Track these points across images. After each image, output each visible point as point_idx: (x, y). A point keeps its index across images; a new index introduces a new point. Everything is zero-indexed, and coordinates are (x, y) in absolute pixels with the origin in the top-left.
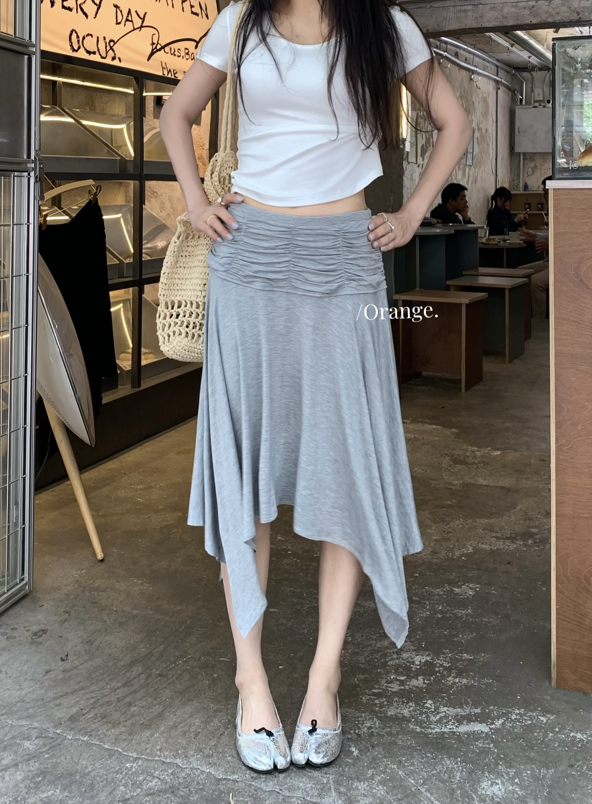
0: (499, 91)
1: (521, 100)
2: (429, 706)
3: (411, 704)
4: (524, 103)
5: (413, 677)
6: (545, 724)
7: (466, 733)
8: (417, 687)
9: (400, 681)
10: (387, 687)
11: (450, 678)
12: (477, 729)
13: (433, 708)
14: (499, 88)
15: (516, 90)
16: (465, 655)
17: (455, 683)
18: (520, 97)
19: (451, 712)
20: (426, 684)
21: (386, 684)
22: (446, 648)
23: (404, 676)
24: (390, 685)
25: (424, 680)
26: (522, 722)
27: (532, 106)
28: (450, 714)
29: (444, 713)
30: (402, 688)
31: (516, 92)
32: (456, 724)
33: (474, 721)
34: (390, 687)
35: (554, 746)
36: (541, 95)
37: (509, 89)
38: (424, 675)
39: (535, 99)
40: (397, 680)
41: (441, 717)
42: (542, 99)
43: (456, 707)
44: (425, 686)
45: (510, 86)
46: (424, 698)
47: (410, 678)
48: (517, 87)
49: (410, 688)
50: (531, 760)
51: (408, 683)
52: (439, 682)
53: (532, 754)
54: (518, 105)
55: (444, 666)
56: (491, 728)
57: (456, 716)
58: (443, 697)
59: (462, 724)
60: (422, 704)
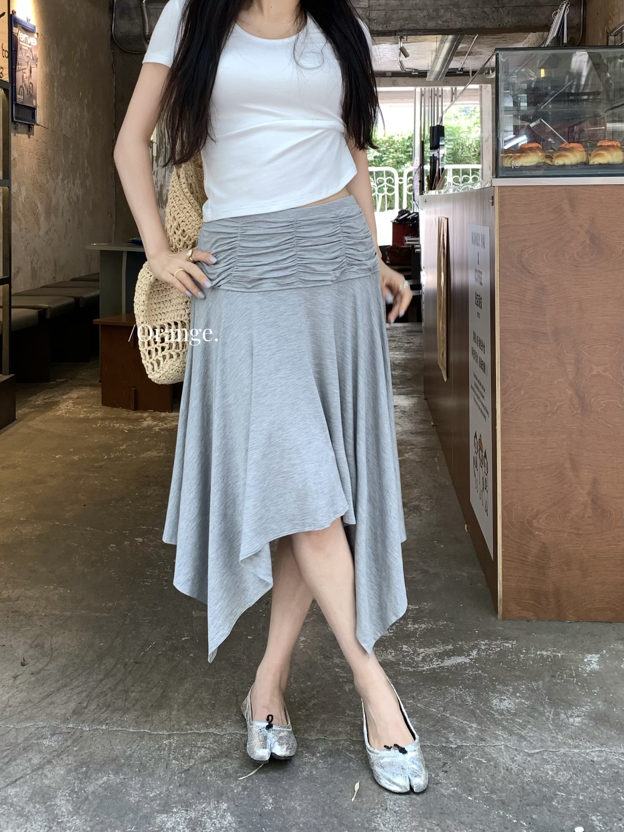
2: (407, 650)
3: (390, 651)
6: (512, 648)
7: (453, 666)
12: (460, 661)
13: (411, 651)
26: (492, 650)
28: (429, 653)
32: (440, 660)
33: (453, 656)
35: (530, 664)
41: (423, 657)
43: (430, 647)
50: (519, 678)
53: (517, 673)
56: (471, 659)
57: (435, 654)
58: (414, 641)
59: (444, 659)
60: (400, 649)
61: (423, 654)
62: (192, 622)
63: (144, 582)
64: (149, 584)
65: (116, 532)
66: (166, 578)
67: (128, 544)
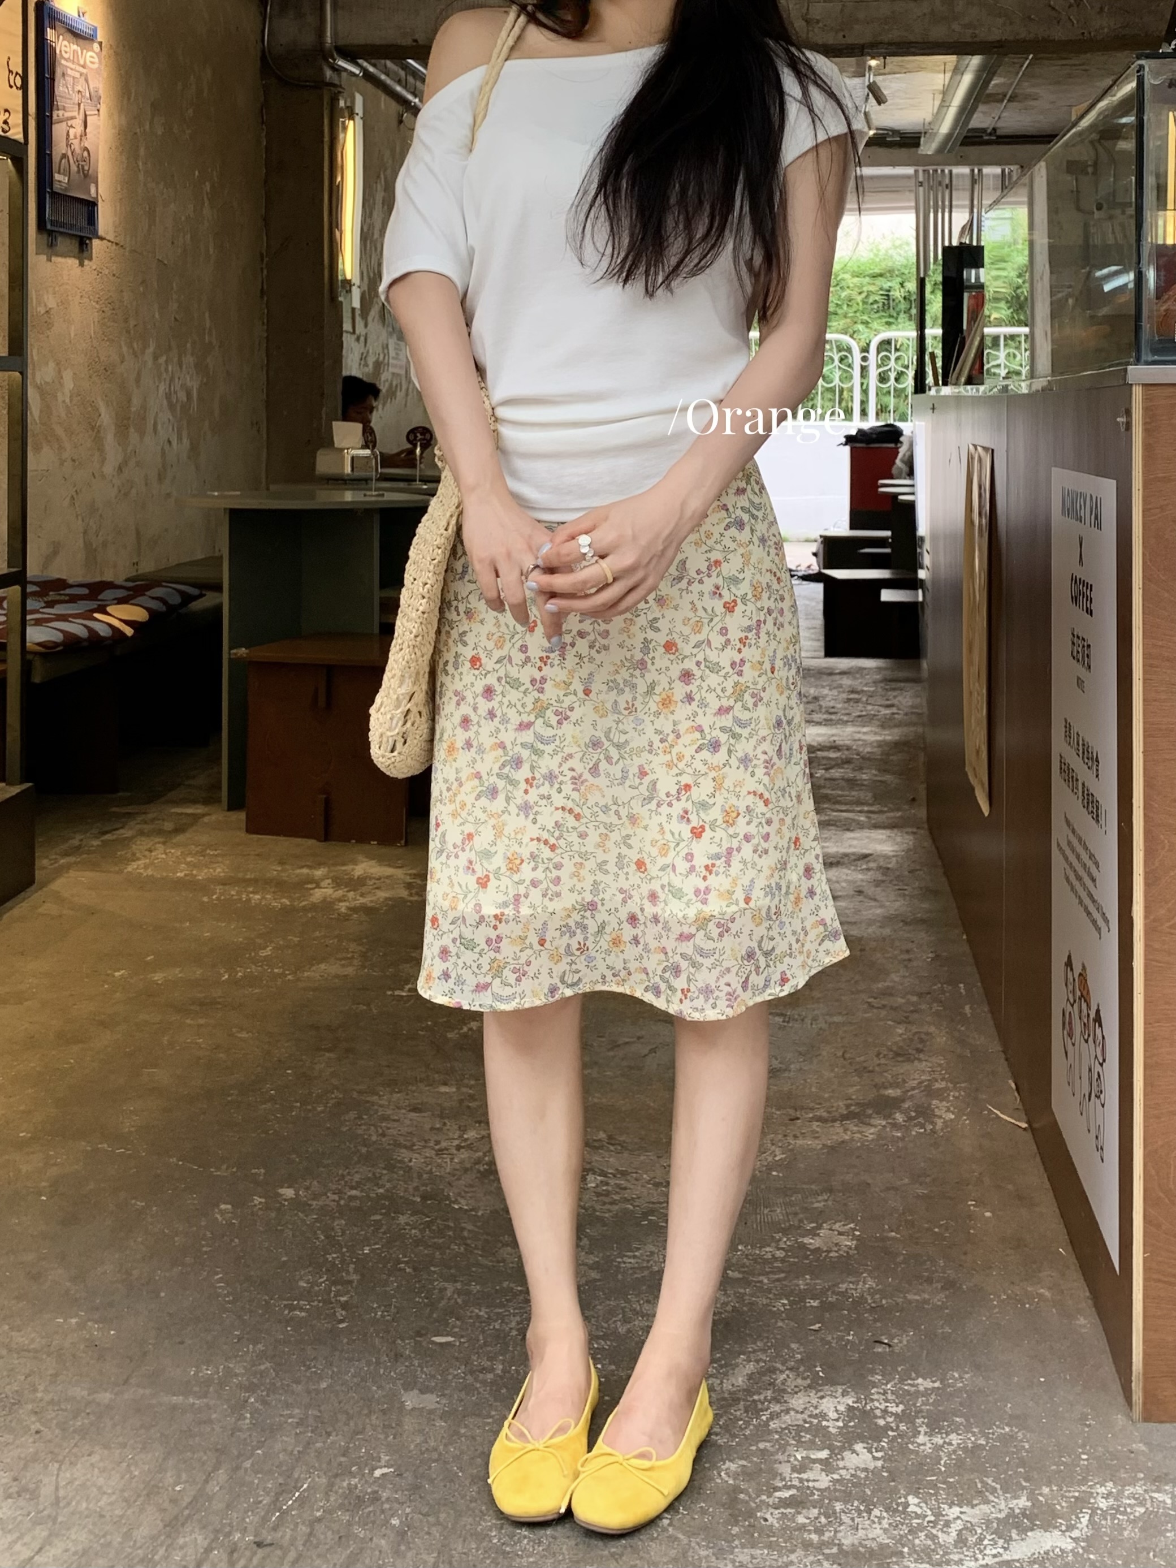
2: (919, 1511)
3: (876, 1512)
5: (843, 1449)
7: (1032, 1560)
8: (866, 1470)
9: (819, 1461)
10: (801, 1480)
11: (921, 1439)
12: (1048, 1546)
13: (929, 1513)
16: (920, 1380)
17: (938, 1448)
19: (973, 1517)
20: (878, 1459)
21: (795, 1474)
22: (873, 1372)
23: (823, 1449)
24: (804, 1476)
25: (870, 1451)
26: (1124, 1513)
28: (974, 1521)
29: (959, 1521)
30: (835, 1476)
32: (1000, 1542)
33: (1031, 1530)
34: (808, 1481)
38: (862, 1438)
40: (813, 1461)
41: (959, 1532)
43: (976, 1502)
44: (879, 1463)
46: (895, 1491)
47: (836, 1452)
49: (852, 1475)
51: (841, 1464)
52: (904, 1450)
55: (891, 1413)
56: (1075, 1540)
57: (988, 1522)
58: (934, 1485)
59: (1011, 1538)
60: (900, 1508)
61: (958, 1525)
62: (399, 1424)
63: (292, 1308)
64: (303, 1314)
65: (234, 1170)
66: (343, 1299)
67: (260, 1203)
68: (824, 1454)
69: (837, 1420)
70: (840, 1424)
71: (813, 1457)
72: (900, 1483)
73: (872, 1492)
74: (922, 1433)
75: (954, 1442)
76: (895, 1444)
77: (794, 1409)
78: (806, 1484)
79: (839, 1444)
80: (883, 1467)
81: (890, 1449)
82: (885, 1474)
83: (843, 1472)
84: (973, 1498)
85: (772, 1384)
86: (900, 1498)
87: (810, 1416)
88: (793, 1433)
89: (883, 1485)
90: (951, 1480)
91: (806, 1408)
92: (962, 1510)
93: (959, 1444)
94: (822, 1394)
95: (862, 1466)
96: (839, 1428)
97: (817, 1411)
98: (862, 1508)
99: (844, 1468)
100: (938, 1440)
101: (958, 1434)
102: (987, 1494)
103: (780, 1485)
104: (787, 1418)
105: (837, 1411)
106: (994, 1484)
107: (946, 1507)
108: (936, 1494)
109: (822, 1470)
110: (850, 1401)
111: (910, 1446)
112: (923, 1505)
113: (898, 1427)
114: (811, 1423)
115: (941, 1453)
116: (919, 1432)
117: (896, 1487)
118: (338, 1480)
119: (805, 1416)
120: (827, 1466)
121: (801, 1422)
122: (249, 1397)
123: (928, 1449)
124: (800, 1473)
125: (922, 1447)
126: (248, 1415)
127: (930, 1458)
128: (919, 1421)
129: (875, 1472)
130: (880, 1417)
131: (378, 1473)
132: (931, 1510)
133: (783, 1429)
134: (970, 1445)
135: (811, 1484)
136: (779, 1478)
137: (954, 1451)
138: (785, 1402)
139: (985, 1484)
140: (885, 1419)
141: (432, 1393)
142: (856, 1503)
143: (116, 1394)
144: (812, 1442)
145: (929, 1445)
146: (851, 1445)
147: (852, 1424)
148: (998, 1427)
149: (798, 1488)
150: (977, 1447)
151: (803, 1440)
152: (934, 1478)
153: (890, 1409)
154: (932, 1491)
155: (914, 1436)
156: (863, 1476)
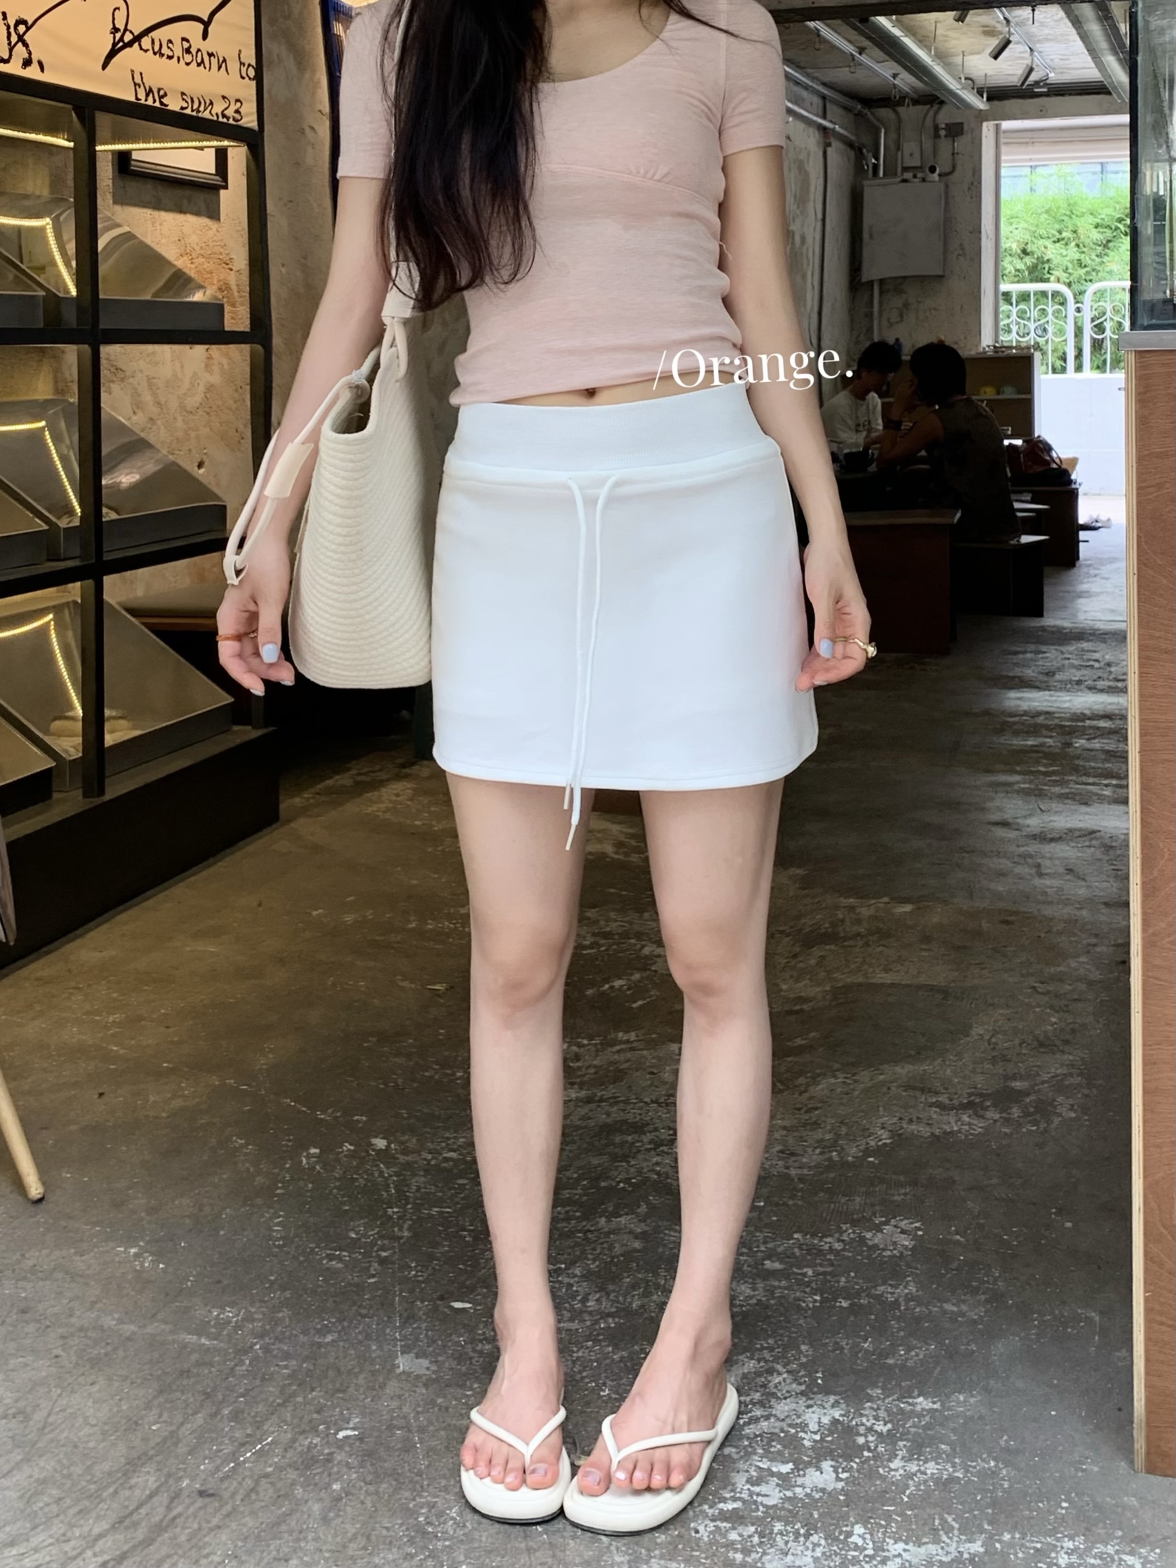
0: (829, 150)
1: (876, 167)
2: (860, 1543)
3: (815, 1538)
4: (881, 174)
5: (809, 1464)
8: (823, 1490)
9: (779, 1475)
10: (751, 1494)
11: (896, 1464)
13: (870, 1545)
14: (829, 145)
15: (864, 146)
16: (920, 1399)
17: (909, 1476)
18: (873, 161)
20: (841, 1480)
21: (748, 1486)
22: (873, 1386)
23: (788, 1463)
24: (756, 1489)
25: (836, 1472)
27: (899, 179)
30: (789, 1494)
31: (864, 150)
34: (758, 1495)
36: (917, 155)
37: (850, 145)
38: (834, 1456)
39: (906, 165)
40: (772, 1474)
42: (919, 164)
43: (925, 1540)
44: (840, 1485)
45: (853, 138)
46: (845, 1517)
47: (800, 1467)
48: (866, 139)
49: (807, 1495)
51: (800, 1481)
52: (872, 1473)
54: (868, 179)
55: (876, 1431)
58: (888, 1516)
60: (842, 1537)
62: (383, 1386)
63: (331, 1258)
64: (340, 1265)
65: (339, 1114)
66: (384, 1254)
67: (349, 1150)
68: (786, 1468)
69: (815, 1433)
70: (817, 1437)
71: (774, 1469)
72: (853, 1509)
73: (820, 1515)
74: (899, 1457)
75: (929, 1472)
76: (866, 1466)
77: (775, 1416)
78: (755, 1497)
79: (806, 1459)
80: (843, 1489)
81: (858, 1471)
82: (842, 1498)
83: (798, 1490)
84: (925, 1535)
85: (764, 1386)
86: (847, 1526)
87: (790, 1425)
88: (765, 1440)
89: (835, 1509)
90: (909, 1513)
91: (787, 1417)
92: (907, 1547)
93: (933, 1474)
94: (810, 1402)
95: (821, 1486)
96: (815, 1441)
97: (799, 1421)
98: (802, 1531)
99: (803, 1486)
100: (913, 1467)
101: (937, 1463)
102: (941, 1533)
103: (728, 1496)
104: (764, 1424)
105: (819, 1422)
106: (953, 1523)
107: (891, 1541)
108: (888, 1525)
109: (778, 1485)
110: (837, 1414)
111: (881, 1470)
112: (868, 1536)
113: (876, 1447)
114: (786, 1432)
115: (911, 1482)
116: (897, 1455)
117: (847, 1513)
118: (301, 1438)
119: (784, 1425)
120: (785, 1480)
121: (777, 1431)
122: (255, 1344)
123: (898, 1475)
124: (752, 1485)
125: (892, 1473)
126: (248, 1362)
127: (897, 1486)
128: (901, 1444)
129: (832, 1494)
130: (861, 1435)
131: (341, 1435)
132: (874, 1542)
133: (757, 1436)
134: (945, 1477)
135: (760, 1499)
136: (730, 1488)
137: (925, 1482)
138: (771, 1407)
139: (944, 1521)
140: (866, 1436)
141: (426, 1358)
142: (798, 1526)
143: (140, 1327)
144: (779, 1452)
145: (901, 1472)
146: (819, 1461)
147: (829, 1439)
148: (983, 1460)
149: (744, 1501)
150: (952, 1480)
151: (772, 1450)
152: (892, 1508)
153: (876, 1428)
154: (883, 1523)
155: (890, 1460)
156: (817, 1496)
